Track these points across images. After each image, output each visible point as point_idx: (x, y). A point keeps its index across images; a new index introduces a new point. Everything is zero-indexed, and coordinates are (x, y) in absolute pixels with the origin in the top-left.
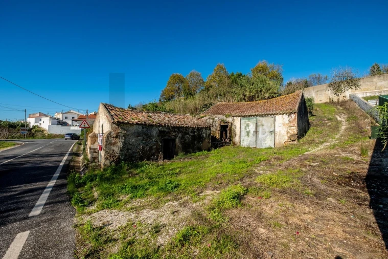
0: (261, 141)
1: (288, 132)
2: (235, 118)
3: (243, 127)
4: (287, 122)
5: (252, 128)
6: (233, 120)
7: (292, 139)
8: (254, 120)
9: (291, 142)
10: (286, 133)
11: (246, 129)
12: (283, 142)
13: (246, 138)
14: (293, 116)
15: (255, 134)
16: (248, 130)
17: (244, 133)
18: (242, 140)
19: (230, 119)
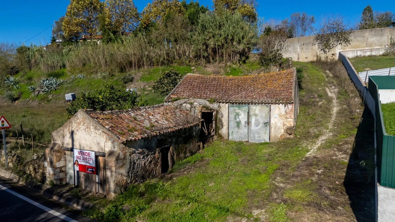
0: (254, 134)
1: (284, 125)
2: (221, 104)
3: (232, 116)
4: (283, 113)
5: (243, 118)
6: (219, 107)
7: (289, 132)
8: (245, 108)
9: (288, 136)
10: (282, 125)
11: (236, 119)
12: (279, 136)
13: (236, 130)
14: (290, 106)
15: (247, 125)
16: (238, 120)
17: (233, 124)
18: (230, 132)
19: (215, 106)
